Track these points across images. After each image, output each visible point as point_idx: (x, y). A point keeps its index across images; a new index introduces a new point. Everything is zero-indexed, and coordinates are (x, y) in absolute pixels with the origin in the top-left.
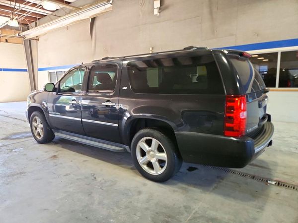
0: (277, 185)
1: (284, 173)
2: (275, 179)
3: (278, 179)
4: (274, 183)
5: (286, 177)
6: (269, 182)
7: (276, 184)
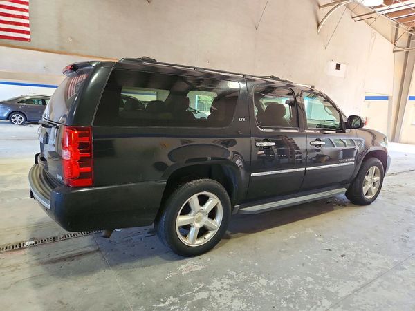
0: (22, 244)
1: (15, 267)
2: (26, 251)
3: (23, 252)
4: (27, 244)
5: (12, 262)
6: (33, 242)
7: (24, 244)
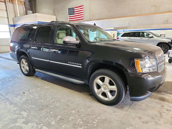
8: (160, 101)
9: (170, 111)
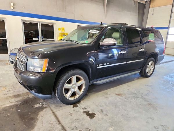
8: (18, 94)
9: (8, 91)
